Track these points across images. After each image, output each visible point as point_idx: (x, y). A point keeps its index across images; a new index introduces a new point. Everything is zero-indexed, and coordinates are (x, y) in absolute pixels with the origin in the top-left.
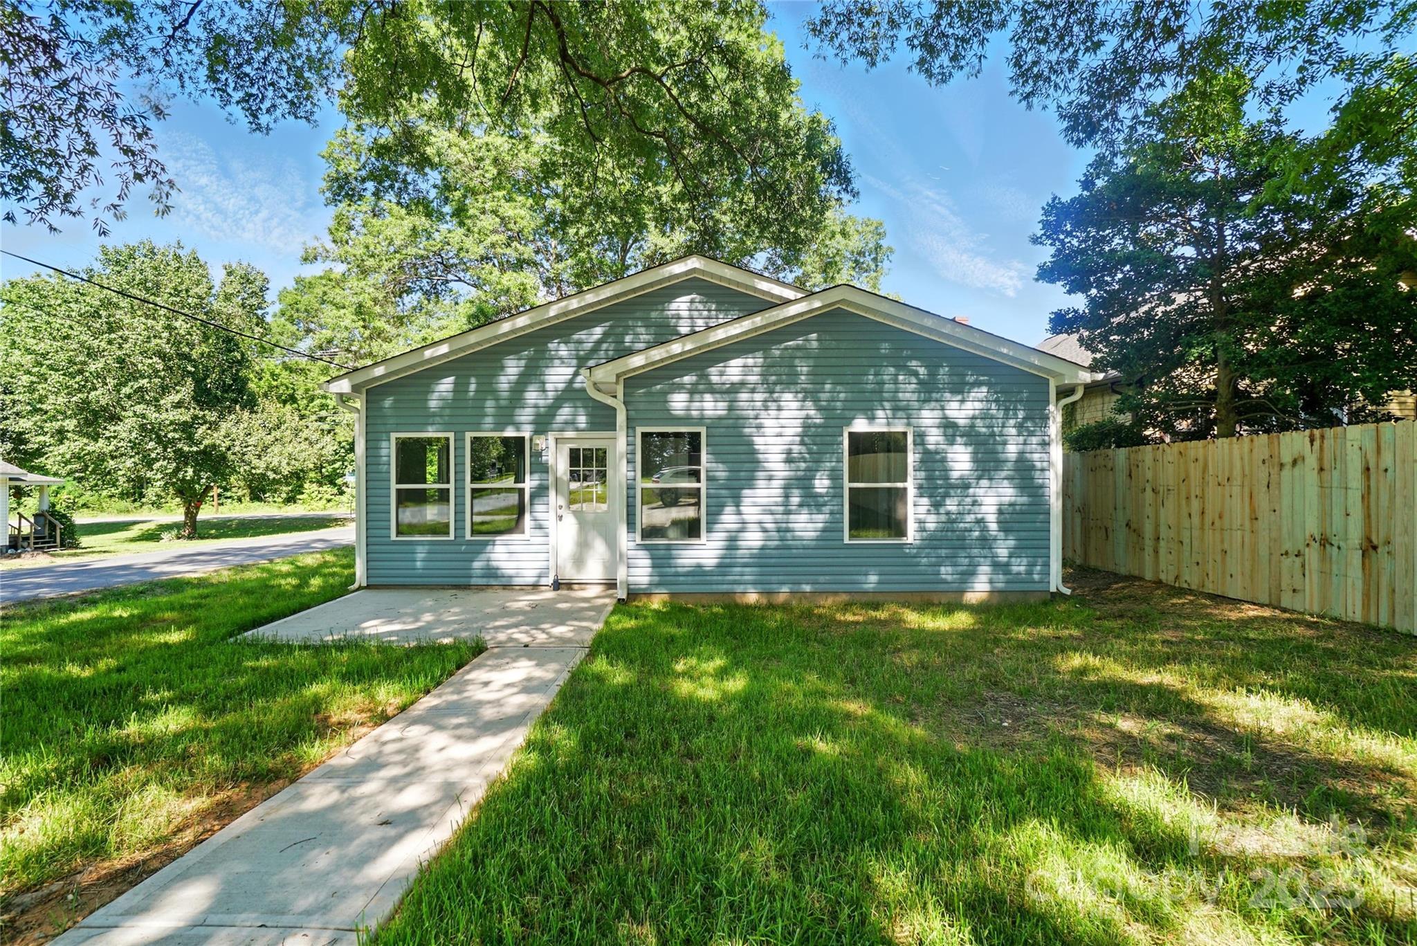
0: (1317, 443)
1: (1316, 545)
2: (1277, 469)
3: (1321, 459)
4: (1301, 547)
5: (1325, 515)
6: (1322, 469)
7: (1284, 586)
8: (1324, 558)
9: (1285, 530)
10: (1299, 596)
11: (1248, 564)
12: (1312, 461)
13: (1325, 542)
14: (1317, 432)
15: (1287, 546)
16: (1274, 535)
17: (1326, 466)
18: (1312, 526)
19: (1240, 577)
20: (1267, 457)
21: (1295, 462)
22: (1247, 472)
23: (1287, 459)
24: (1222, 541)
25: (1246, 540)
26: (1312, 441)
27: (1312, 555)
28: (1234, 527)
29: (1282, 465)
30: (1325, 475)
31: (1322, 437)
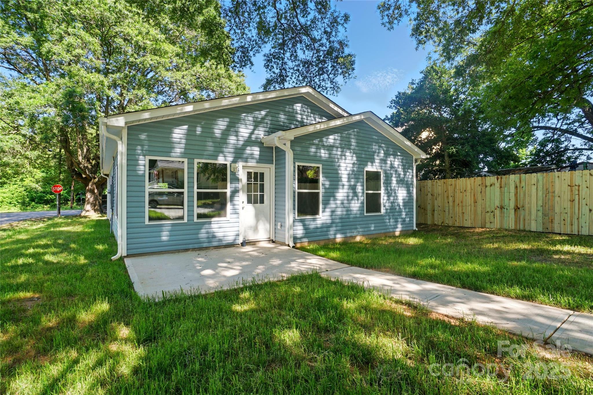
0: (499, 180)
1: (498, 209)
2: (484, 187)
3: (501, 184)
4: (493, 210)
5: (502, 200)
6: (501, 187)
7: (487, 221)
8: (501, 212)
9: (487, 206)
10: (492, 224)
11: (473, 216)
12: (497, 185)
13: (502, 208)
14: (499, 177)
15: (488, 209)
16: (483, 206)
17: (503, 186)
18: (497, 203)
19: (469, 220)
20: (480, 183)
21: (491, 185)
22: (473, 188)
23: (488, 184)
24: (462, 210)
25: (472, 209)
26: (498, 179)
27: (497, 212)
28: (467, 205)
29: (486, 186)
30: (503, 189)
31: (501, 178)
